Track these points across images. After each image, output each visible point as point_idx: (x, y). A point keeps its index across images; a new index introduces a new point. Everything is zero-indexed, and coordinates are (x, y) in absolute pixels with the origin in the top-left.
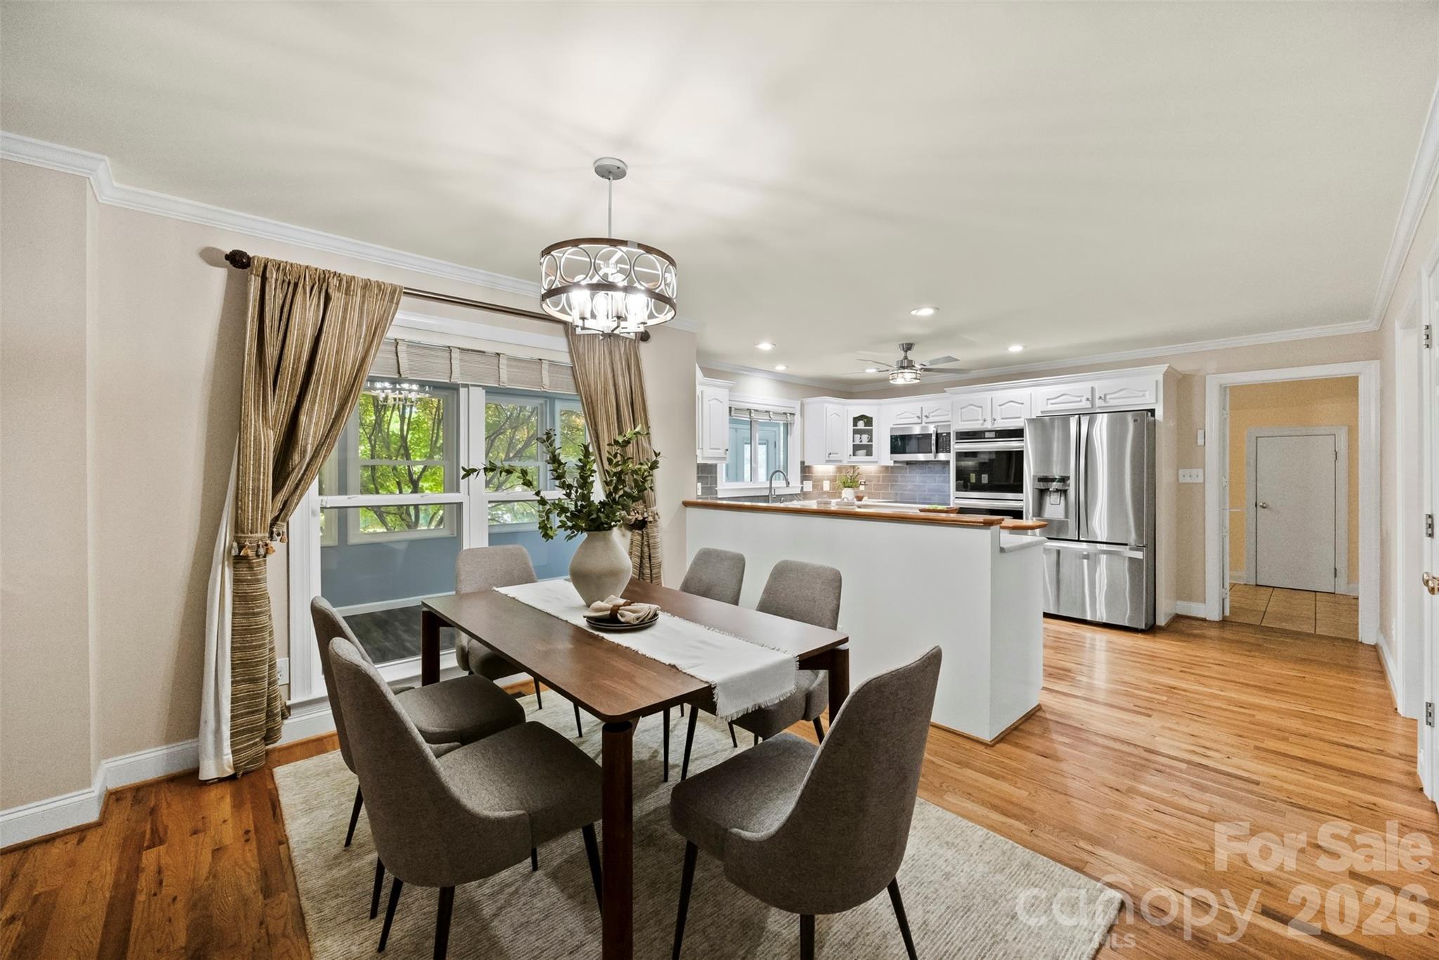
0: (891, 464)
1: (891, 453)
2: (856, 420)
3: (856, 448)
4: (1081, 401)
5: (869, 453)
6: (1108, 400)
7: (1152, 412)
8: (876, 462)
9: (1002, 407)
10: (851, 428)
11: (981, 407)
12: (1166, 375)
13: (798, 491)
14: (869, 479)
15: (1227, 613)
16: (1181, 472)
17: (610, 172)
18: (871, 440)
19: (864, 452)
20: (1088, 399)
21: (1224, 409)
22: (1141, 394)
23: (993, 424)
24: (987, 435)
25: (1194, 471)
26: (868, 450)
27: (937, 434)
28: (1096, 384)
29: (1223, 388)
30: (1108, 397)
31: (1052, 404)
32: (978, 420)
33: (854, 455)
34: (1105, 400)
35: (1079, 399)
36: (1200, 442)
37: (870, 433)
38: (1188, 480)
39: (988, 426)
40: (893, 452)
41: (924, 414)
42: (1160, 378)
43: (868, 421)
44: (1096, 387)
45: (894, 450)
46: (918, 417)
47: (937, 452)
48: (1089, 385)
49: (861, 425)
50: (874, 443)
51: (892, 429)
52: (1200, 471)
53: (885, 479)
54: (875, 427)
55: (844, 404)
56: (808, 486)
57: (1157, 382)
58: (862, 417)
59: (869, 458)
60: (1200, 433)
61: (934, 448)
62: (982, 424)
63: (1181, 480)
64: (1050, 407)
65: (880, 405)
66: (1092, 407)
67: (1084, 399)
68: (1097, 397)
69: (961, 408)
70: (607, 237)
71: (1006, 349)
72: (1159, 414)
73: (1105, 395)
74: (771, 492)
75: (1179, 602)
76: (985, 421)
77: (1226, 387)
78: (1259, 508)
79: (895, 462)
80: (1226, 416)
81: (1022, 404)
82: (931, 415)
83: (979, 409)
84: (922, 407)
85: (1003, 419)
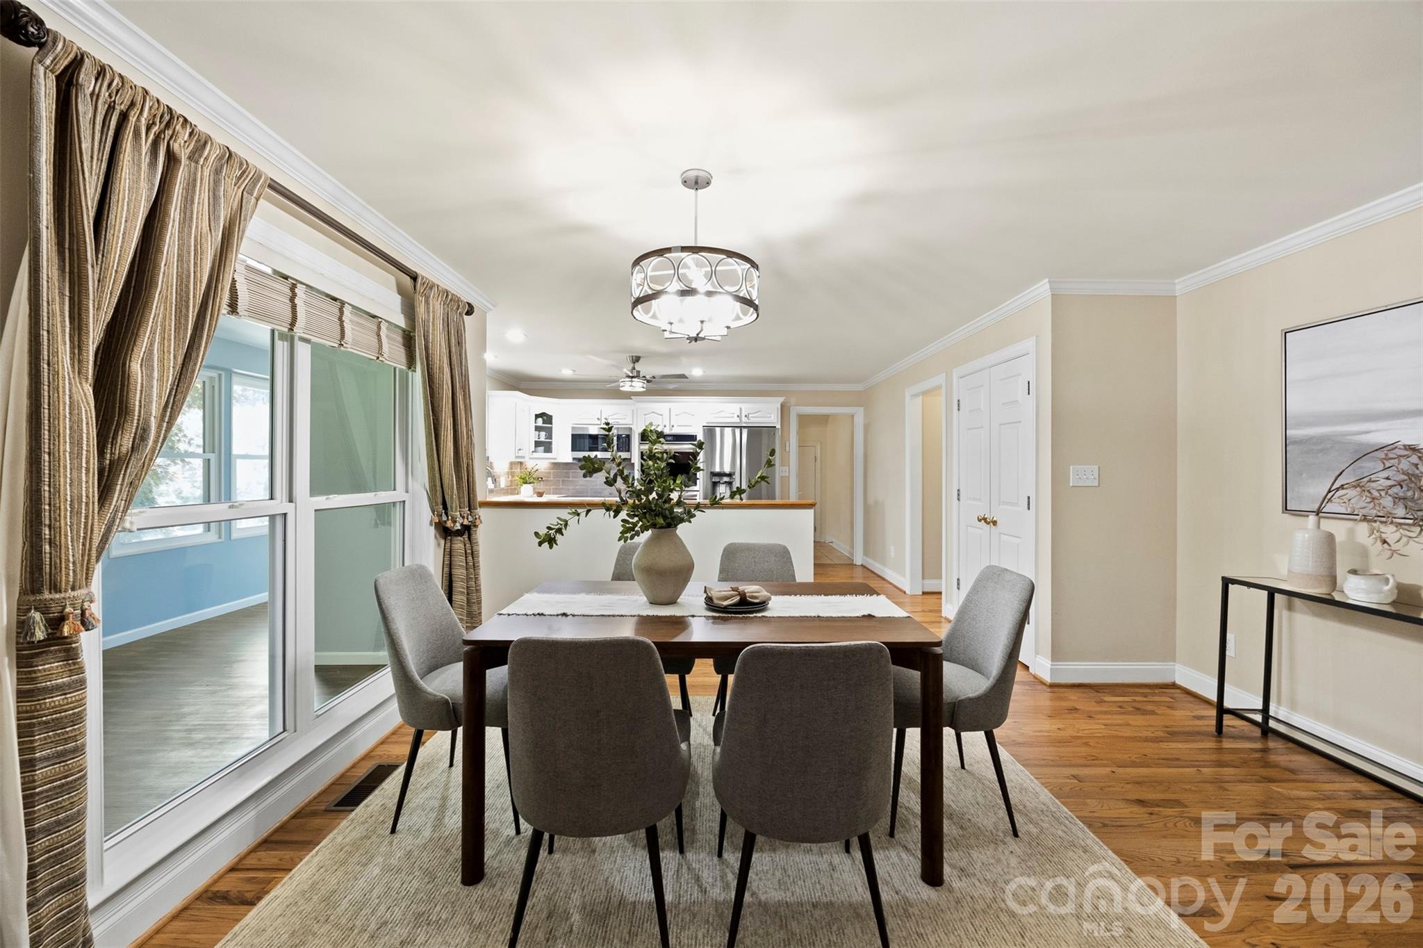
0: (571, 461)
2: (536, 417)
3: (538, 444)
5: (549, 450)
8: (556, 459)
10: (532, 424)
17: (697, 183)
18: (550, 437)
19: (543, 448)
24: (671, 438)
26: (548, 447)
31: (714, 417)
33: (534, 451)
37: (550, 431)
40: (573, 450)
43: (549, 419)
45: (575, 448)
50: (553, 441)
51: (573, 428)
53: (556, 474)
54: (554, 425)
55: (527, 400)
58: (543, 415)
59: (546, 455)
65: (559, 404)
70: (693, 245)
79: (574, 459)
81: (693, 415)
82: (610, 418)
83: (660, 417)
84: (601, 410)
85: (678, 426)
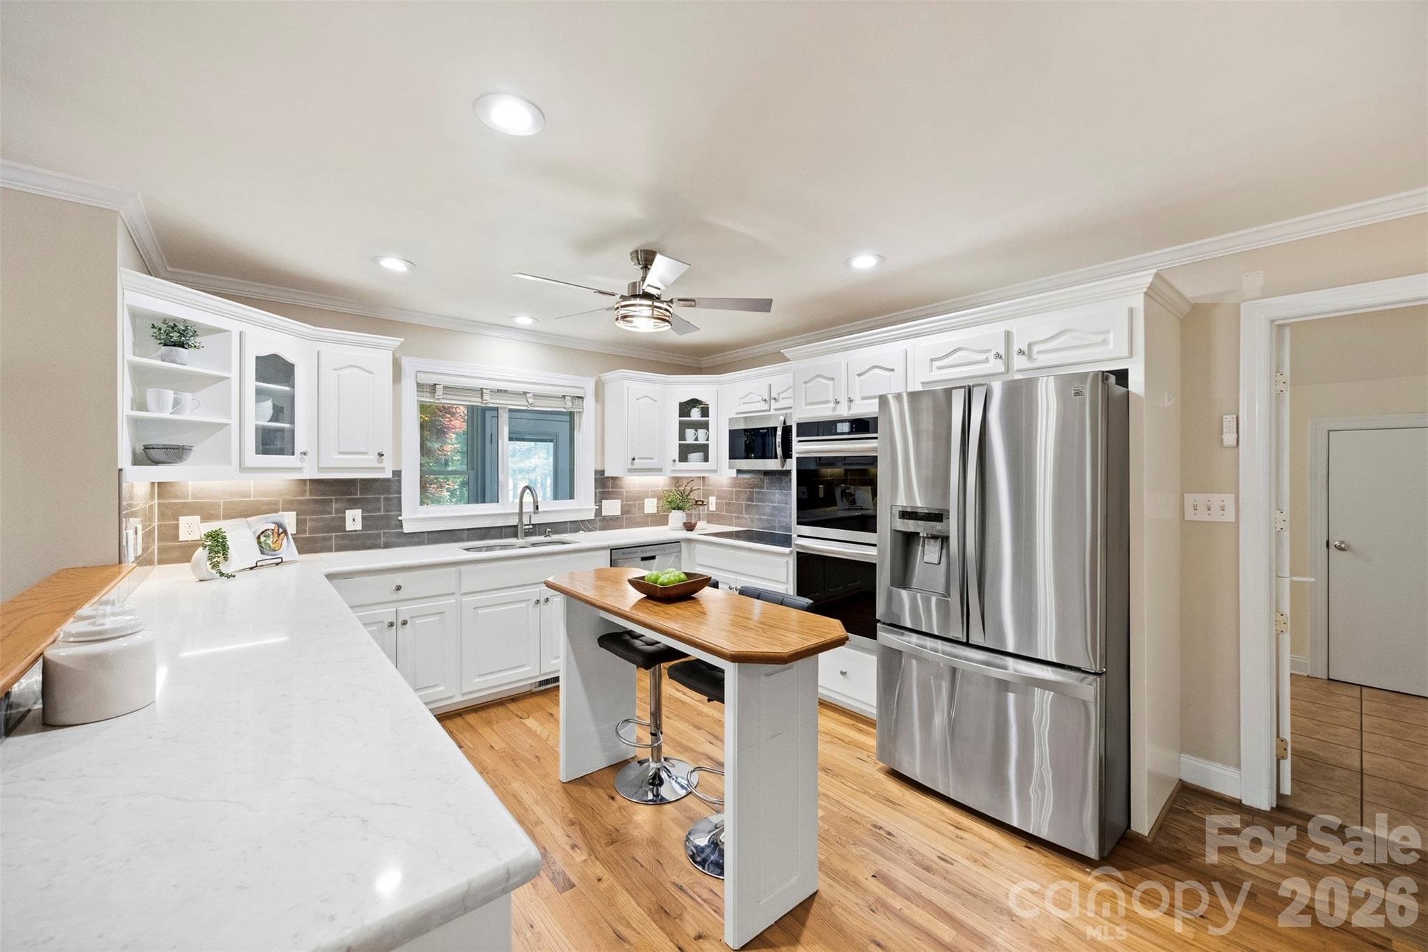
1: (730, 458)
2: (685, 408)
4: (987, 360)
6: (1035, 356)
7: (1122, 377)
8: (714, 471)
9: (863, 378)
11: (833, 379)
12: (1150, 294)
13: (591, 516)
14: (720, 495)
15: (1287, 789)
16: (1190, 499)
19: (699, 455)
20: (998, 356)
21: (1279, 371)
22: (1100, 338)
23: (850, 408)
24: (845, 427)
25: (1216, 499)
26: (704, 452)
27: (782, 428)
28: (1012, 325)
29: (1279, 328)
30: (1036, 349)
31: (939, 368)
32: (827, 402)
33: (682, 460)
34: (1030, 357)
35: (983, 357)
36: (1229, 439)
38: (1203, 516)
39: (842, 411)
40: (732, 456)
41: (773, 396)
42: (1139, 302)
44: (1014, 331)
46: (765, 401)
47: (783, 455)
48: (999, 328)
49: (695, 414)
51: (730, 420)
52: (1229, 499)
54: (712, 419)
55: (666, 383)
56: (612, 508)
57: (1131, 311)
60: (1229, 421)
61: (779, 451)
62: (834, 409)
63: (1190, 515)
64: (938, 375)
65: (720, 383)
66: (1008, 370)
67: (991, 355)
68: (1016, 349)
69: (805, 383)
71: (847, 262)
72: (1136, 383)
73: (1030, 346)
74: (521, 520)
75: (1187, 759)
76: (837, 402)
77: (1281, 327)
78: (1332, 549)
79: (739, 471)
80: (1283, 387)
81: (892, 370)
82: (781, 396)
83: (831, 383)
84: (770, 385)
85: (863, 398)
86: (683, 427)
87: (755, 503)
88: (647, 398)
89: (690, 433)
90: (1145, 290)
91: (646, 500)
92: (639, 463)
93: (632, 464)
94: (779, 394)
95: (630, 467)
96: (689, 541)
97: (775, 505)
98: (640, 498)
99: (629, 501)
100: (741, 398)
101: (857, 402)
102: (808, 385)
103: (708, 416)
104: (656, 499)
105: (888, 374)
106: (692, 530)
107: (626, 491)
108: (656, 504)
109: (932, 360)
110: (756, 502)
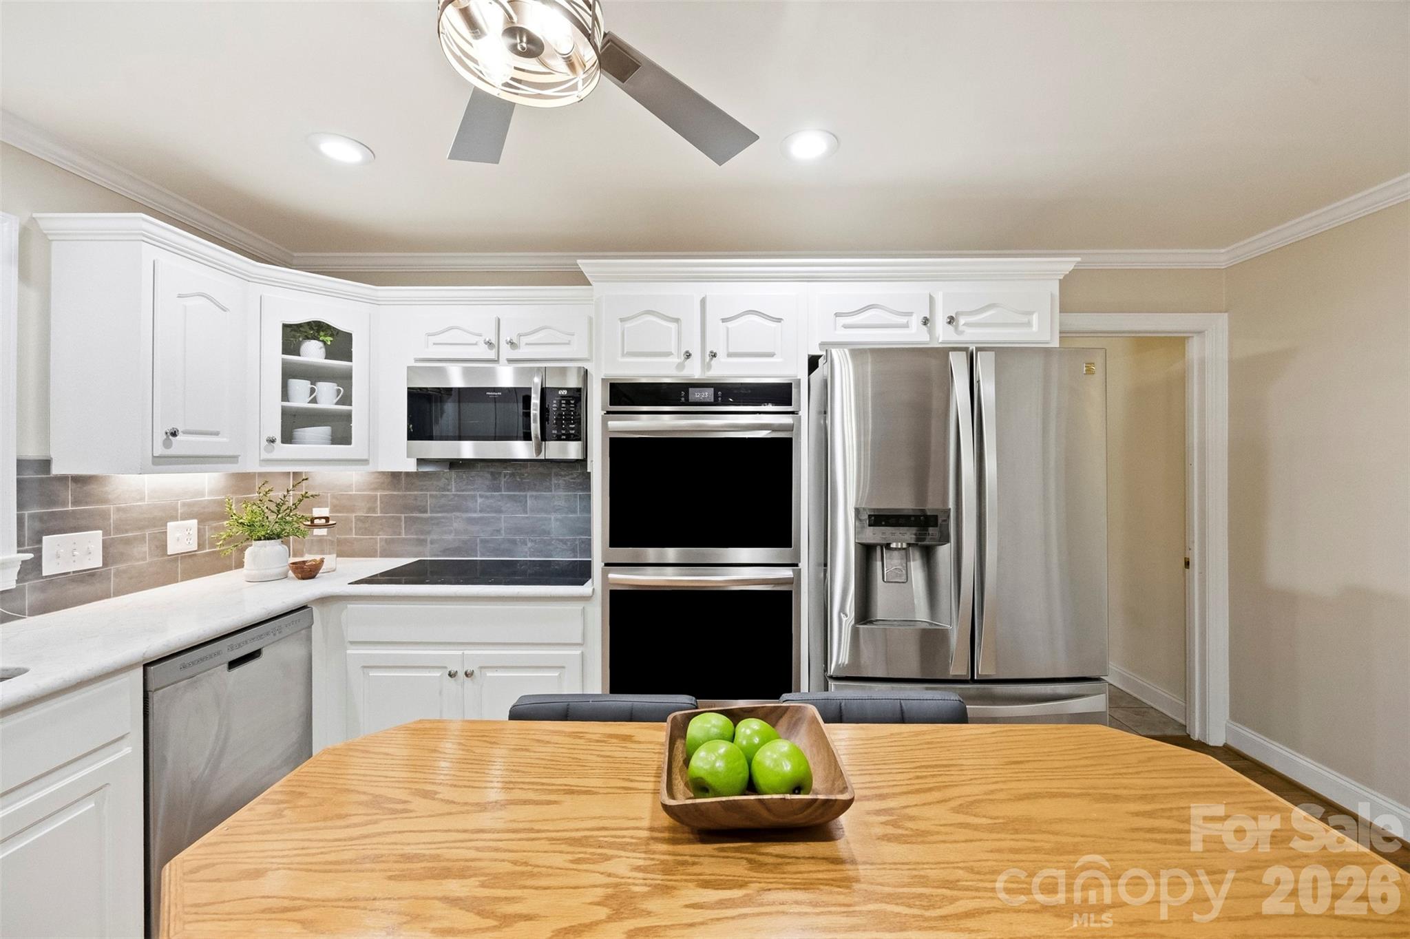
0: (411, 467)
1: (408, 439)
2: (294, 335)
3: (293, 423)
5: (342, 436)
6: (961, 327)
8: (365, 462)
9: (732, 325)
10: (275, 357)
11: (677, 320)
13: (8, 581)
14: (342, 504)
18: (346, 399)
19: (324, 431)
20: (924, 321)
23: (707, 366)
24: (708, 394)
26: (336, 428)
27: (544, 392)
30: (962, 321)
31: (845, 327)
32: (668, 354)
33: (288, 438)
35: (903, 320)
37: (344, 379)
39: (694, 372)
40: (413, 434)
41: (505, 337)
42: (1055, 288)
43: (340, 344)
45: (420, 427)
46: (489, 344)
47: (544, 437)
49: (313, 352)
50: (358, 410)
53: (388, 504)
54: (358, 365)
55: (249, 278)
56: (74, 553)
57: (1051, 296)
58: (316, 329)
59: (340, 451)
61: (535, 428)
62: (680, 366)
64: (842, 335)
66: (931, 340)
68: (941, 318)
69: (622, 320)
73: (957, 315)
76: (688, 357)
79: (421, 462)
81: (779, 320)
82: (524, 340)
83: (673, 326)
84: (499, 320)
85: (730, 355)
86: (289, 373)
87: (428, 515)
88: (203, 301)
89: (300, 387)
90: (1062, 278)
91: (170, 524)
92: (181, 445)
93: (167, 444)
94: (520, 335)
95: (159, 450)
96: (324, 600)
97: (475, 515)
98: (157, 521)
99: (127, 531)
100: (429, 335)
101: (723, 360)
102: (628, 325)
103: (351, 360)
104: (195, 522)
105: (774, 325)
106: (313, 577)
107: (118, 510)
108: (194, 532)
109: (837, 315)
110: (432, 512)
